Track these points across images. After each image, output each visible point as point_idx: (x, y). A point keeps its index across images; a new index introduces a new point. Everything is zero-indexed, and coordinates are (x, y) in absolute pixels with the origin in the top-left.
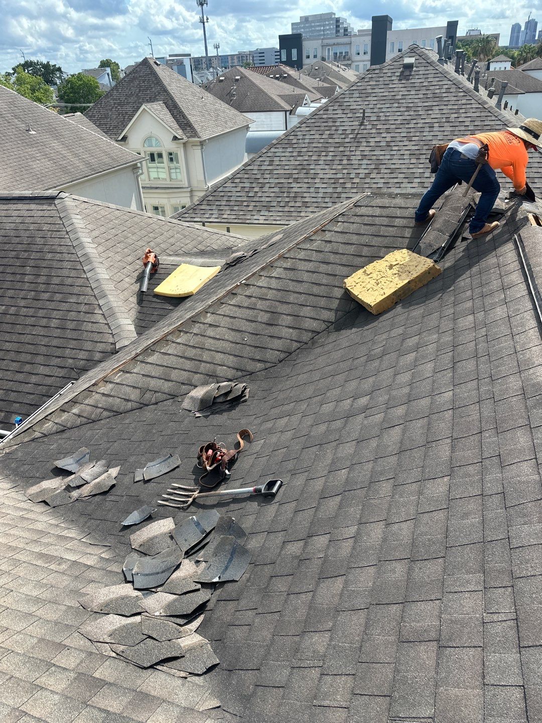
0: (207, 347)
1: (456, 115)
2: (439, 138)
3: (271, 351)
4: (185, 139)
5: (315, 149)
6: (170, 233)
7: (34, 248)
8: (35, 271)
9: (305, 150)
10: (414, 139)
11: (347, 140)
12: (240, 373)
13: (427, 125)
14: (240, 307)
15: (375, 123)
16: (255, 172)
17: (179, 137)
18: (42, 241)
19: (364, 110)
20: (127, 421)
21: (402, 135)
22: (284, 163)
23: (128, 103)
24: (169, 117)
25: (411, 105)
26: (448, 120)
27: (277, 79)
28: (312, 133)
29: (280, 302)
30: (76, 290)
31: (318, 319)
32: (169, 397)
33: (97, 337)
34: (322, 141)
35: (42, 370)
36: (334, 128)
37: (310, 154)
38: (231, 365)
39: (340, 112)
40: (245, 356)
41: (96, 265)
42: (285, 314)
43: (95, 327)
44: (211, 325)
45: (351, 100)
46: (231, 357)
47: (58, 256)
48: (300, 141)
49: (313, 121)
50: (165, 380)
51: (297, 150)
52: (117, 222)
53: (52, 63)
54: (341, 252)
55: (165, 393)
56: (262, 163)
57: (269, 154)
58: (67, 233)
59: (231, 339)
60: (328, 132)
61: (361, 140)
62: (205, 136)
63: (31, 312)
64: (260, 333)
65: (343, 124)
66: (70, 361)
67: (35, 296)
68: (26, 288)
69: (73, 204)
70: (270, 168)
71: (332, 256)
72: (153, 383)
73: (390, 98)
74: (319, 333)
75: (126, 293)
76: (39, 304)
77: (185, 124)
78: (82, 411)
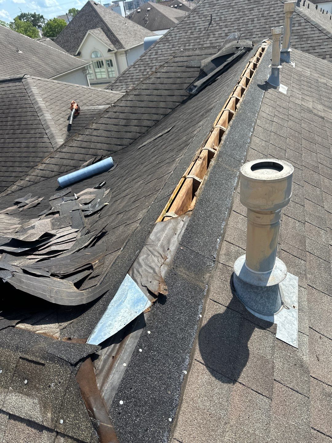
0: (93, 141)
1: (268, 12)
2: (257, 27)
3: (126, 139)
4: (116, 50)
5: (182, 43)
6: (90, 94)
7: (12, 107)
8: (13, 119)
9: (176, 43)
10: (242, 29)
11: (202, 35)
12: (109, 153)
13: (250, 20)
14: (110, 118)
15: (218, 22)
16: (147, 60)
17: (112, 49)
18: (16, 103)
19: (211, 15)
20: (52, 181)
21: (235, 28)
22: (164, 53)
23: (80, 31)
24: (105, 38)
25: (240, 8)
26: (263, 15)
27: (176, 8)
28: (181, 32)
29: (131, 113)
30: (34, 126)
31: (151, 120)
32: (74, 168)
33: (45, 150)
34: (186, 37)
35: (18, 169)
36: (193, 28)
37: (180, 45)
38: (105, 149)
39: (197, 17)
40: (112, 143)
41: (44, 112)
42: (134, 119)
43: (44, 145)
44: (95, 129)
45: (204, 9)
46: (105, 145)
47: (25, 110)
48: (174, 38)
49: (181, 25)
50: (72, 160)
51: (172, 44)
52: (57, 90)
53: (37, 14)
54: (165, 83)
55: (71, 166)
56: (151, 54)
57: (155, 48)
58: (29, 97)
59: (105, 136)
60: (190, 31)
61: (210, 34)
62: (127, 47)
63: (11, 140)
64: (121, 131)
65: (199, 25)
66: (32, 163)
67: (13, 132)
68: (8, 128)
69: (32, 81)
70: (156, 56)
71: (160, 85)
72: (65, 162)
73: (228, 5)
74: (151, 127)
75: (61, 126)
76: (16, 136)
77: (115, 41)
78: (30, 179)
